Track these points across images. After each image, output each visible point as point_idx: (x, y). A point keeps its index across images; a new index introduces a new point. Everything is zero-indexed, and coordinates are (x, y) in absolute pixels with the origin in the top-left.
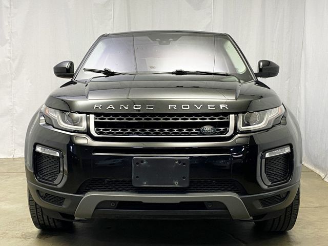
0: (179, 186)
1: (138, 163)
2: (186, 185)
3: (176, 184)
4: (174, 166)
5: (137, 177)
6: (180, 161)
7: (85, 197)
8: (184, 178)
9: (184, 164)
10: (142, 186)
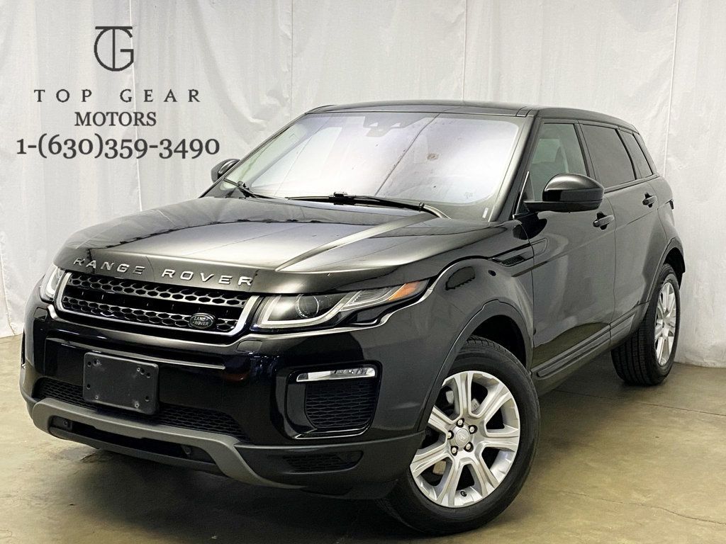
0: (139, 411)
1: (90, 363)
2: (149, 411)
3: (136, 407)
4: (134, 376)
5: (89, 386)
6: (143, 368)
7: (38, 403)
8: (147, 398)
9: (148, 375)
10: (94, 401)
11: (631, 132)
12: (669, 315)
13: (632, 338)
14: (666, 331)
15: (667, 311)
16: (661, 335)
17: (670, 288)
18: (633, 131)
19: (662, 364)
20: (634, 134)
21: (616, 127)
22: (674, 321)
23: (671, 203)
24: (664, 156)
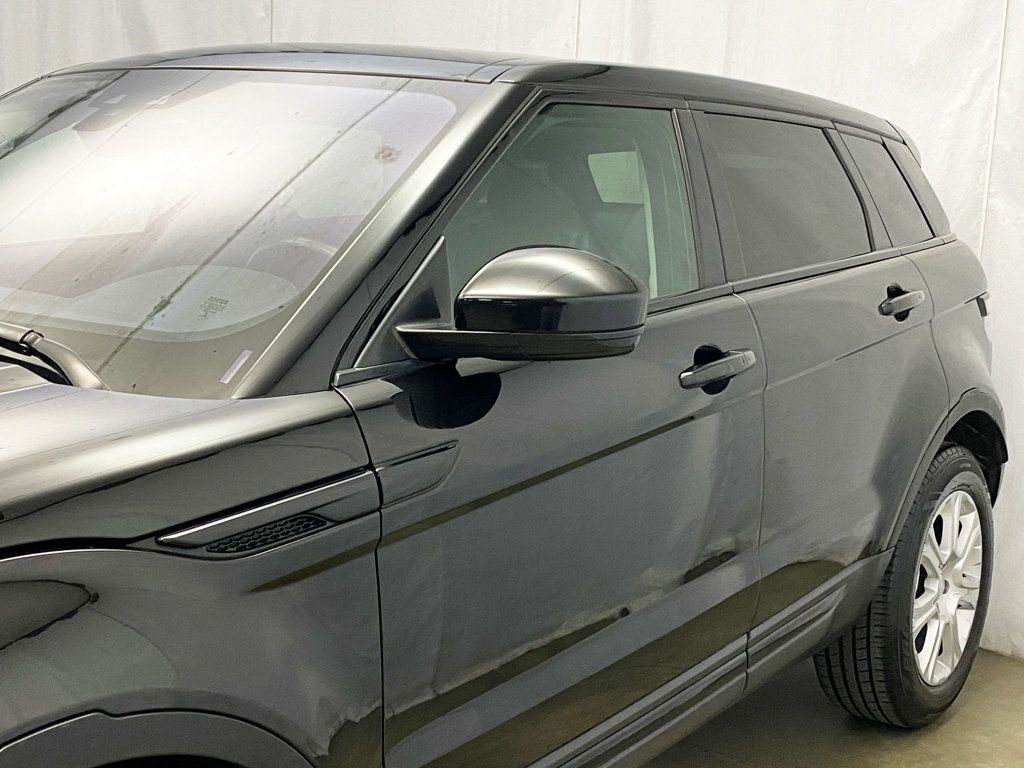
11: (878, 137)
12: (959, 565)
13: (854, 628)
14: (950, 602)
15: (954, 557)
16: (936, 616)
17: (965, 502)
18: (882, 135)
19: (937, 679)
20: (887, 142)
21: (828, 124)
22: (976, 575)
23: (981, 302)
24: (982, 193)
